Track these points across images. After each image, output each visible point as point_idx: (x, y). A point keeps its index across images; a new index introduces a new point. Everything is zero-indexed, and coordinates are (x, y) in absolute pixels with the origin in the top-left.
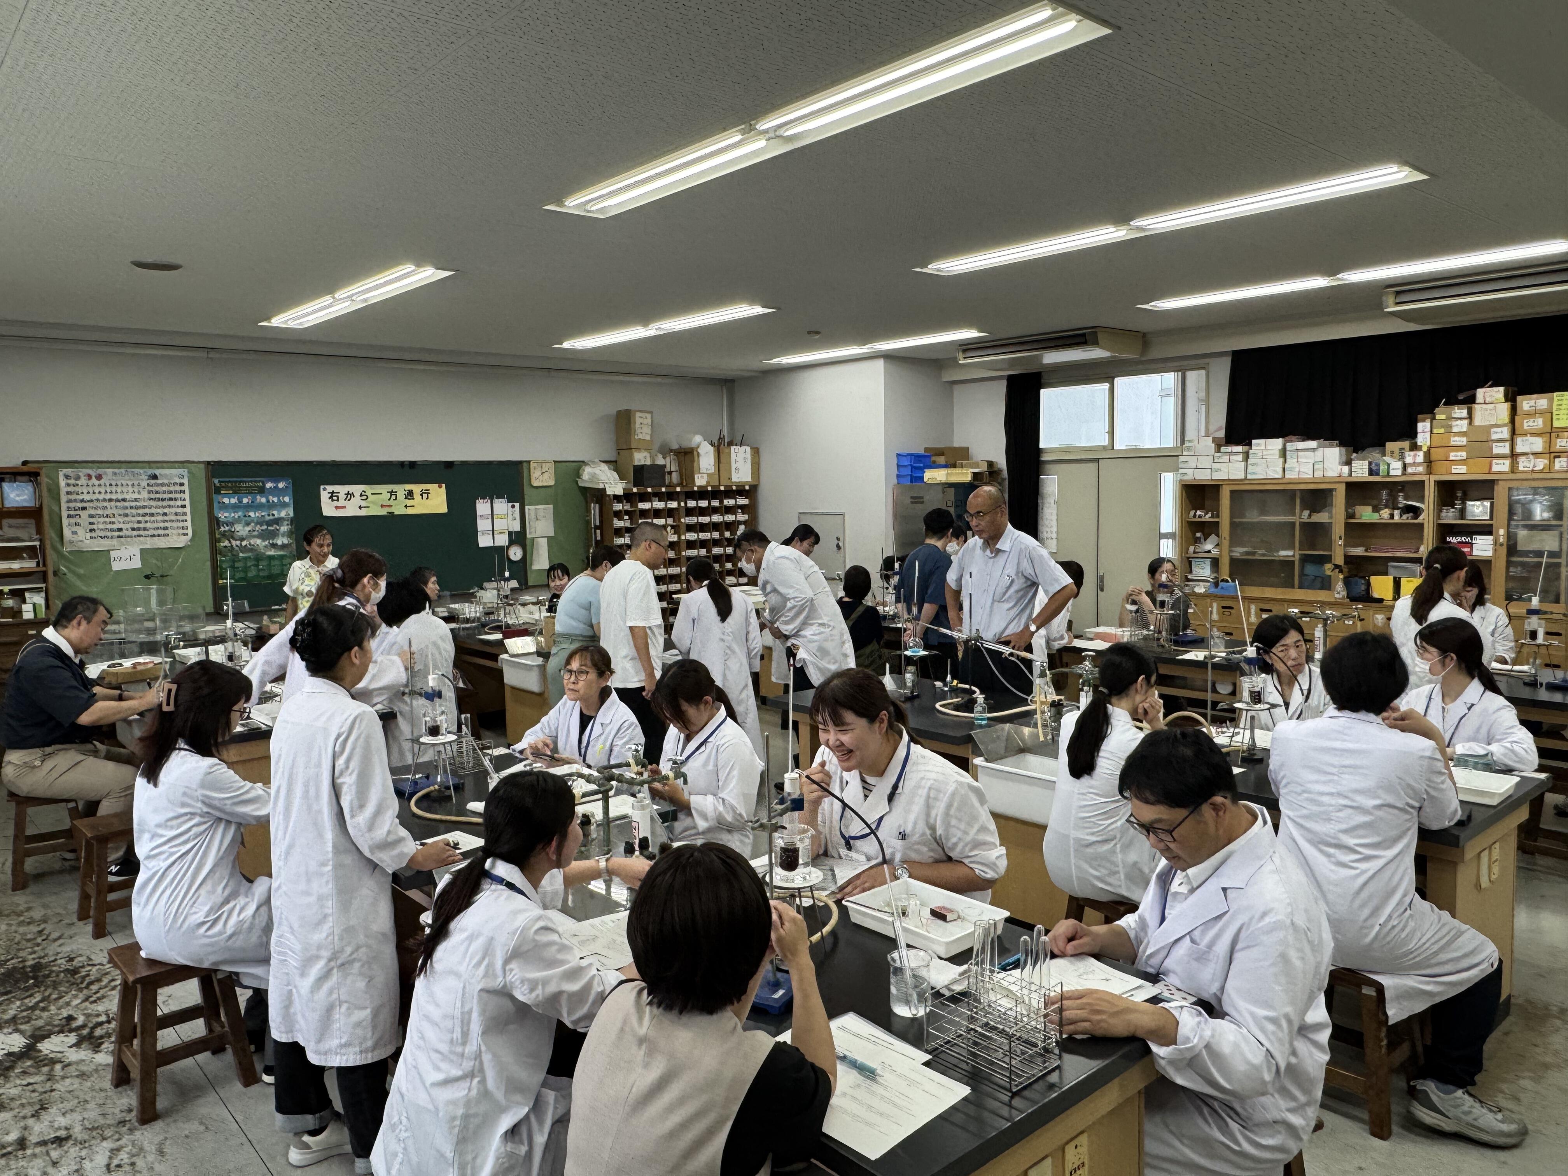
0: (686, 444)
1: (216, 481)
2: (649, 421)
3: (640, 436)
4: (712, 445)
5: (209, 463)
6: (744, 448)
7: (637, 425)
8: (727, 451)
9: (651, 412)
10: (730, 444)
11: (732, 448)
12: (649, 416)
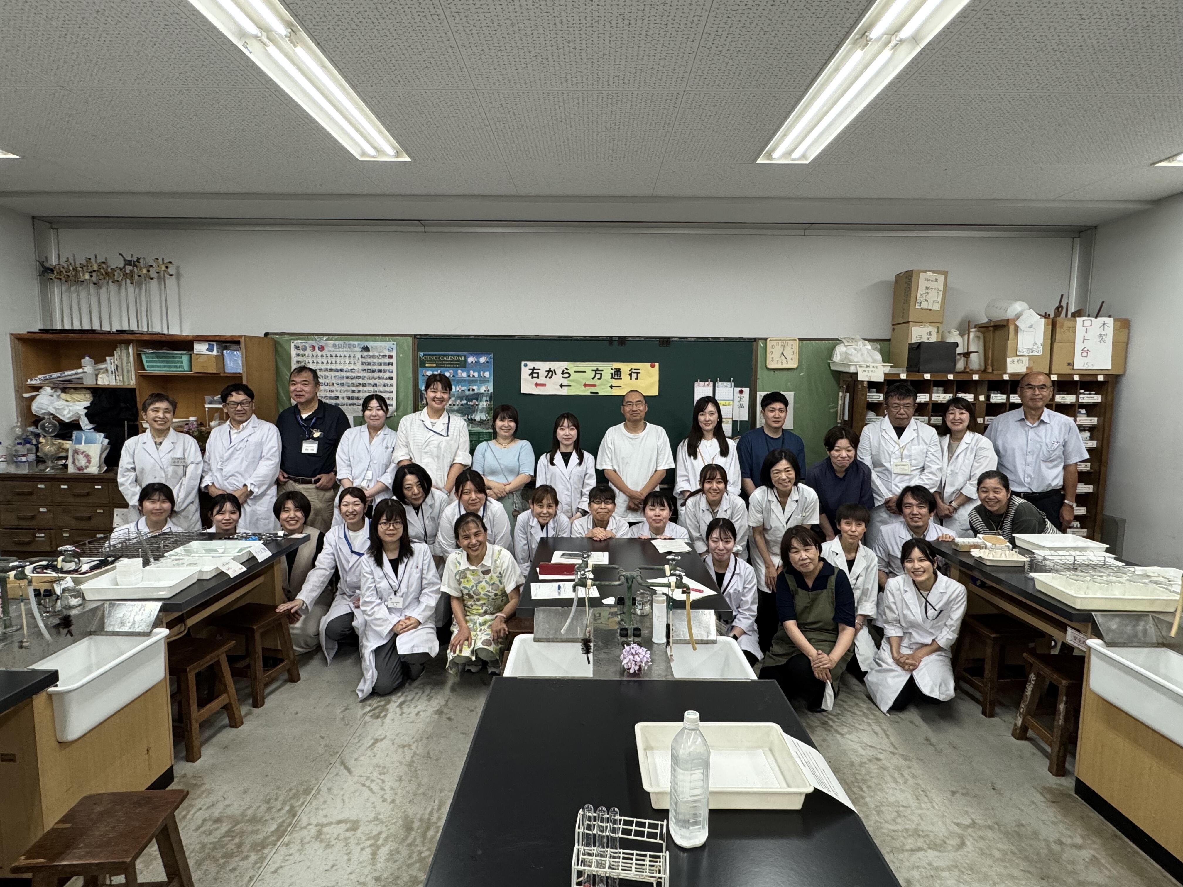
0: (999, 315)
1: (421, 354)
2: (941, 285)
3: (924, 305)
4: (1046, 316)
5: (415, 336)
6: (1101, 320)
7: (921, 290)
8: (1068, 324)
9: (946, 273)
10: (1078, 314)
11: (1079, 320)
12: (941, 278)
